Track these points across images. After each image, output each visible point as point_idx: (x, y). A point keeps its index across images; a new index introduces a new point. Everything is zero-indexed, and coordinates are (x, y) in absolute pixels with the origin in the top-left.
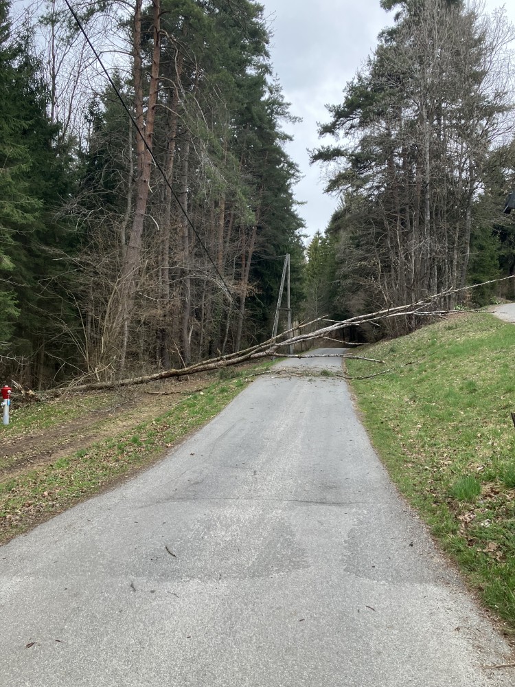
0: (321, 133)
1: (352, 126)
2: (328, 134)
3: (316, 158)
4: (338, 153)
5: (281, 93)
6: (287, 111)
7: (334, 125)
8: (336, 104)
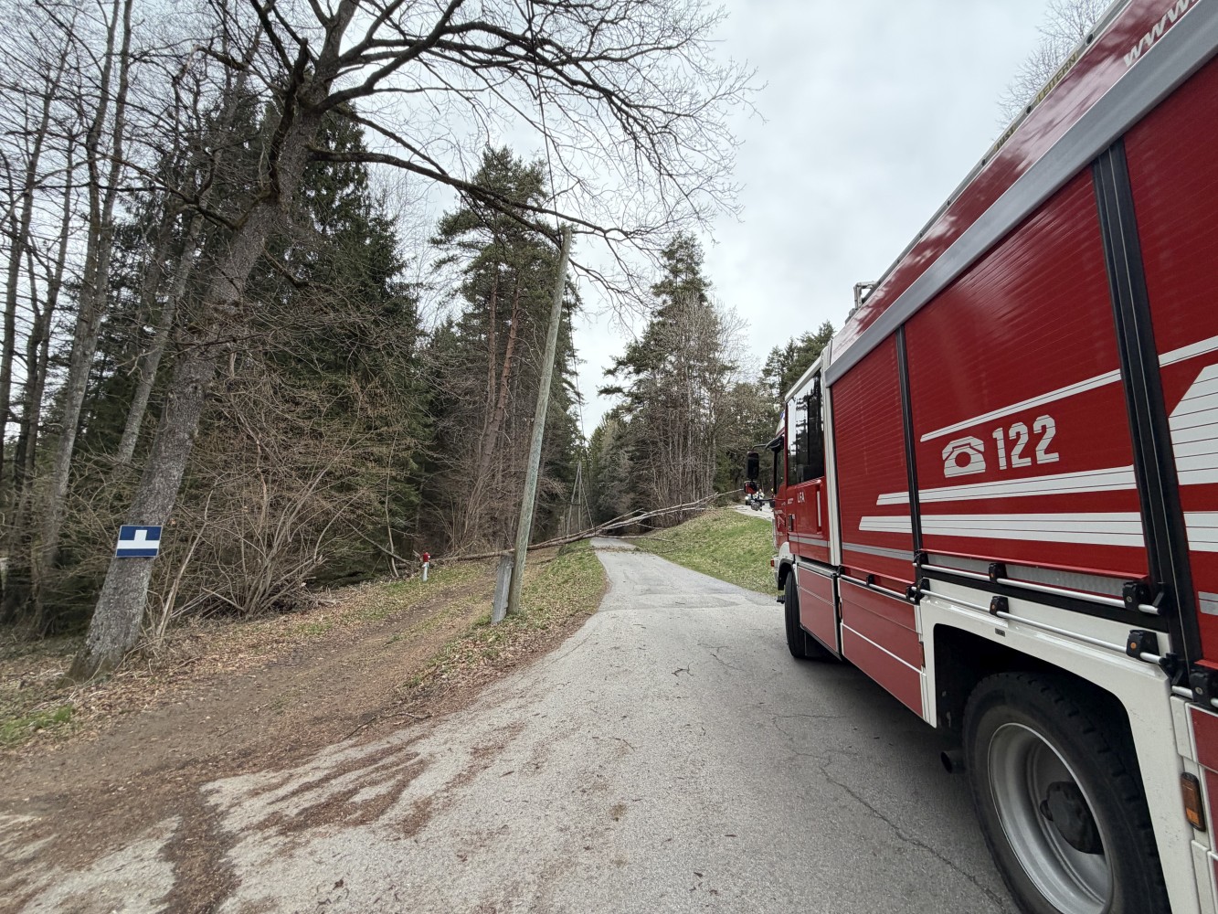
0: (605, 374)
1: (630, 373)
2: (610, 376)
3: (601, 392)
4: (619, 390)
7: (615, 370)
8: (619, 356)
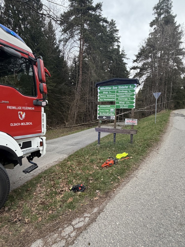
0: (133, 62)
4: (137, 67)
5: (124, 52)
6: (126, 56)
